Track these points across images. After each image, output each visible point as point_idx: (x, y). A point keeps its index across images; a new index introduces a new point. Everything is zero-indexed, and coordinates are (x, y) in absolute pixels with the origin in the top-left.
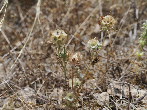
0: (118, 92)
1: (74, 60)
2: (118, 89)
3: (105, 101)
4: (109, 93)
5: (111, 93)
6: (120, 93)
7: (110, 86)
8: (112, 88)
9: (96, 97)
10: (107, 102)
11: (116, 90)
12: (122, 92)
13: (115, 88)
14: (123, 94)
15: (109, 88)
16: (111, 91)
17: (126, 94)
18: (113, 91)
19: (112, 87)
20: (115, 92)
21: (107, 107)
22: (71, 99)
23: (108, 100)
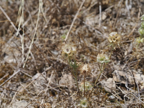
0: (123, 79)
1: (85, 72)
2: (123, 77)
3: (112, 88)
4: (115, 80)
5: (117, 80)
6: (125, 80)
7: (115, 73)
8: (118, 76)
9: (103, 84)
10: (114, 89)
11: (121, 78)
12: (127, 80)
13: (120, 76)
14: (128, 82)
15: (114, 74)
16: (117, 78)
17: (130, 81)
18: (119, 78)
19: (117, 74)
20: (121, 79)
21: (114, 93)
22: (85, 106)
23: (115, 87)
